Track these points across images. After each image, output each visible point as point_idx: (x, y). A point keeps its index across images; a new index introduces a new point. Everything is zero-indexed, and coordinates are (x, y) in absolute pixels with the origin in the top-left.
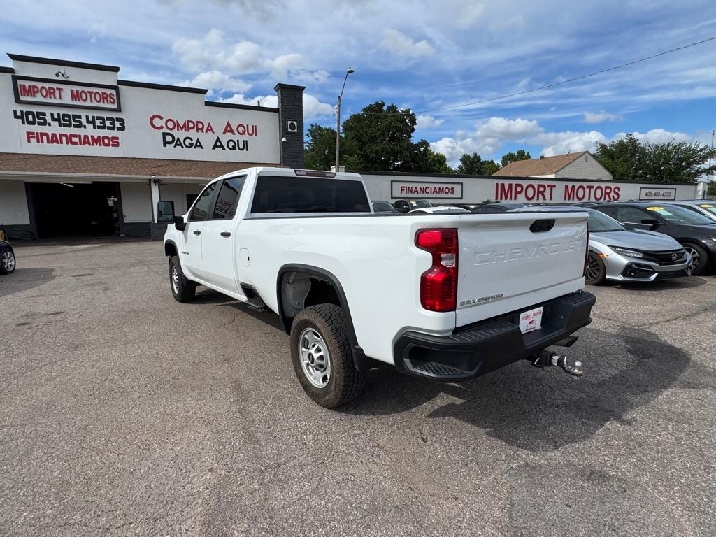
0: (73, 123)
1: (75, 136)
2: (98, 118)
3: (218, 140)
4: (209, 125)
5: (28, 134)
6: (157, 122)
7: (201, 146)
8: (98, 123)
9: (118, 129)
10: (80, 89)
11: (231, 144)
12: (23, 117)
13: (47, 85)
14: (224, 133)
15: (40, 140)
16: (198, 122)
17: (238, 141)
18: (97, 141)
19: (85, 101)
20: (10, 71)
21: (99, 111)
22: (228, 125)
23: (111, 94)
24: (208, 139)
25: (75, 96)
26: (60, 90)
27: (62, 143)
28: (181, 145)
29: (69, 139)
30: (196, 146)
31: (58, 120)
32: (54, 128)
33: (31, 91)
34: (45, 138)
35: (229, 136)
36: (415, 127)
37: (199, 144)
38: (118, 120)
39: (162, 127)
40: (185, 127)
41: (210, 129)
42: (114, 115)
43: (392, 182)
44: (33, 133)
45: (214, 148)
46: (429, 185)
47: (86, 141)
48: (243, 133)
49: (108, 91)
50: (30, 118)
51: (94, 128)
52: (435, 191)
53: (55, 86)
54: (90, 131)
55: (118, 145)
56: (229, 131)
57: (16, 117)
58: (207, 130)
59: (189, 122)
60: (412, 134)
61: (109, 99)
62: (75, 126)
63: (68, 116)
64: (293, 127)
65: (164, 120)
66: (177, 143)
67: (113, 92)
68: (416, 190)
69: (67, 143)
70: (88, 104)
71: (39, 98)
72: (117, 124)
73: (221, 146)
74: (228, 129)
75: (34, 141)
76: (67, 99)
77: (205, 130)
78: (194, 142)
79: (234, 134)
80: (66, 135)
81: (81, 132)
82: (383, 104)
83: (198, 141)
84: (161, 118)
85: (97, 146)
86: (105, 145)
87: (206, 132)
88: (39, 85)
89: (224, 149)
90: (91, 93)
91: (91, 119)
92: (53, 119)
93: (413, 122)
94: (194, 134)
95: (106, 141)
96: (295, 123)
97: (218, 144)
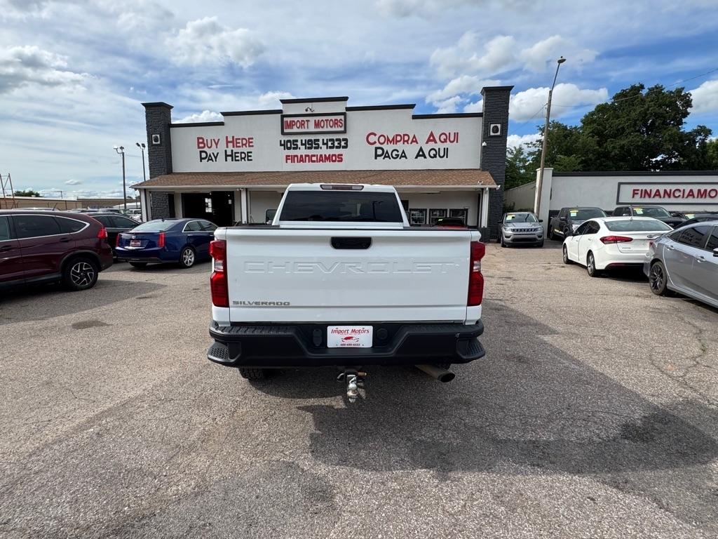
0: (314, 145)
1: (314, 156)
2: (330, 140)
3: (421, 150)
4: (414, 137)
5: (287, 156)
6: (372, 139)
7: (405, 157)
8: (330, 144)
9: (344, 147)
10: (320, 118)
11: (433, 153)
12: (284, 145)
13: (300, 119)
14: (427, 143)
15: (293, 161)
16: (404, 135)
17: (439, 149)
18: (328, 158)
19: (323, 127)
20: (280, 112)
21: (330, 135)
22: (432, 134)
23: (341, 119)
24: (412, 150)
25: (317, 125)
26: (308, 121)
27: (306, 161)
28: (389, 157)
29: (310, 158)
30: (402, 156)
31: (305, 144)
32: (303, 151)
33: (291, 125)
34: (296, 158)
35: (432, 145)
36: (689, 110)
37: (404, 155)
38: (344, 140)
39: (375, 143)
40: (394, 141)
41: (415, 140)
42: (341, 137)
43: (620, 184)
44: (289, 156)
45: (416, 158)
46: (681, 187)
47: (322, 159)
48: (445, 141)
49: (339, 118)
50: (289, 144)
51: (327, 148)
52: (691, 194)
53: (305, 119)
54: (324, 151)
55: (341, 160)
56: (431, 141)
57: (281, 145)
58: (413, 141)
59: (397, 135)
60: (684, 120)
61: (339, 124)
62: (315, 148)
63: (311, 140)
64: (496, 130)
65: (377, 137)
66: (386, 155)
67: (342, 117)
68: (658, 194)
69: (309, 162)
70: (325, 129)
71: (295, 130)
72: (343, 144)
73: (424, 156)
74: (431, 139)
75: (289, 161)
76: (312, 128)
77: (410, 142)
78: (400, 153)
79: (436, 142)
80: (308, 156)
81: (318, 152)
82: (642, 87)
83: (403, 152)
84: (375, 135)
85: (327, 163)
86: (333, 161)
87: (411, 143)
88: (296, 119)
89: (425, 157)
90: (327, 120)
91: (325, 142)
92: (302, 144)
93: (688, 103)
94: (400, 146)
95: (334, 158)
96: (499, 126)
97: (421, 154)
